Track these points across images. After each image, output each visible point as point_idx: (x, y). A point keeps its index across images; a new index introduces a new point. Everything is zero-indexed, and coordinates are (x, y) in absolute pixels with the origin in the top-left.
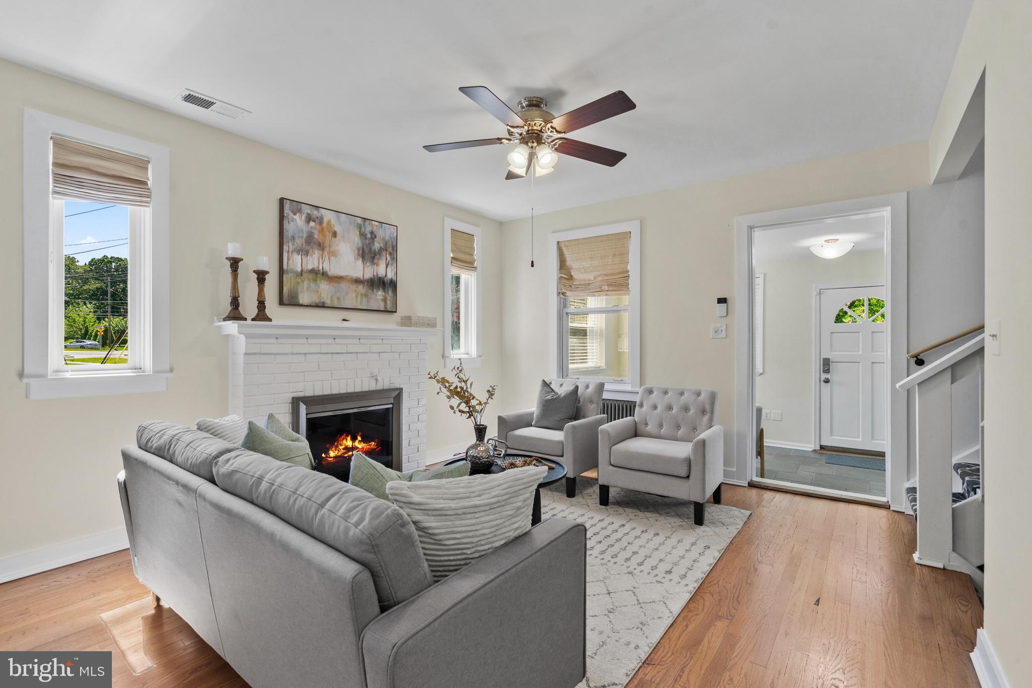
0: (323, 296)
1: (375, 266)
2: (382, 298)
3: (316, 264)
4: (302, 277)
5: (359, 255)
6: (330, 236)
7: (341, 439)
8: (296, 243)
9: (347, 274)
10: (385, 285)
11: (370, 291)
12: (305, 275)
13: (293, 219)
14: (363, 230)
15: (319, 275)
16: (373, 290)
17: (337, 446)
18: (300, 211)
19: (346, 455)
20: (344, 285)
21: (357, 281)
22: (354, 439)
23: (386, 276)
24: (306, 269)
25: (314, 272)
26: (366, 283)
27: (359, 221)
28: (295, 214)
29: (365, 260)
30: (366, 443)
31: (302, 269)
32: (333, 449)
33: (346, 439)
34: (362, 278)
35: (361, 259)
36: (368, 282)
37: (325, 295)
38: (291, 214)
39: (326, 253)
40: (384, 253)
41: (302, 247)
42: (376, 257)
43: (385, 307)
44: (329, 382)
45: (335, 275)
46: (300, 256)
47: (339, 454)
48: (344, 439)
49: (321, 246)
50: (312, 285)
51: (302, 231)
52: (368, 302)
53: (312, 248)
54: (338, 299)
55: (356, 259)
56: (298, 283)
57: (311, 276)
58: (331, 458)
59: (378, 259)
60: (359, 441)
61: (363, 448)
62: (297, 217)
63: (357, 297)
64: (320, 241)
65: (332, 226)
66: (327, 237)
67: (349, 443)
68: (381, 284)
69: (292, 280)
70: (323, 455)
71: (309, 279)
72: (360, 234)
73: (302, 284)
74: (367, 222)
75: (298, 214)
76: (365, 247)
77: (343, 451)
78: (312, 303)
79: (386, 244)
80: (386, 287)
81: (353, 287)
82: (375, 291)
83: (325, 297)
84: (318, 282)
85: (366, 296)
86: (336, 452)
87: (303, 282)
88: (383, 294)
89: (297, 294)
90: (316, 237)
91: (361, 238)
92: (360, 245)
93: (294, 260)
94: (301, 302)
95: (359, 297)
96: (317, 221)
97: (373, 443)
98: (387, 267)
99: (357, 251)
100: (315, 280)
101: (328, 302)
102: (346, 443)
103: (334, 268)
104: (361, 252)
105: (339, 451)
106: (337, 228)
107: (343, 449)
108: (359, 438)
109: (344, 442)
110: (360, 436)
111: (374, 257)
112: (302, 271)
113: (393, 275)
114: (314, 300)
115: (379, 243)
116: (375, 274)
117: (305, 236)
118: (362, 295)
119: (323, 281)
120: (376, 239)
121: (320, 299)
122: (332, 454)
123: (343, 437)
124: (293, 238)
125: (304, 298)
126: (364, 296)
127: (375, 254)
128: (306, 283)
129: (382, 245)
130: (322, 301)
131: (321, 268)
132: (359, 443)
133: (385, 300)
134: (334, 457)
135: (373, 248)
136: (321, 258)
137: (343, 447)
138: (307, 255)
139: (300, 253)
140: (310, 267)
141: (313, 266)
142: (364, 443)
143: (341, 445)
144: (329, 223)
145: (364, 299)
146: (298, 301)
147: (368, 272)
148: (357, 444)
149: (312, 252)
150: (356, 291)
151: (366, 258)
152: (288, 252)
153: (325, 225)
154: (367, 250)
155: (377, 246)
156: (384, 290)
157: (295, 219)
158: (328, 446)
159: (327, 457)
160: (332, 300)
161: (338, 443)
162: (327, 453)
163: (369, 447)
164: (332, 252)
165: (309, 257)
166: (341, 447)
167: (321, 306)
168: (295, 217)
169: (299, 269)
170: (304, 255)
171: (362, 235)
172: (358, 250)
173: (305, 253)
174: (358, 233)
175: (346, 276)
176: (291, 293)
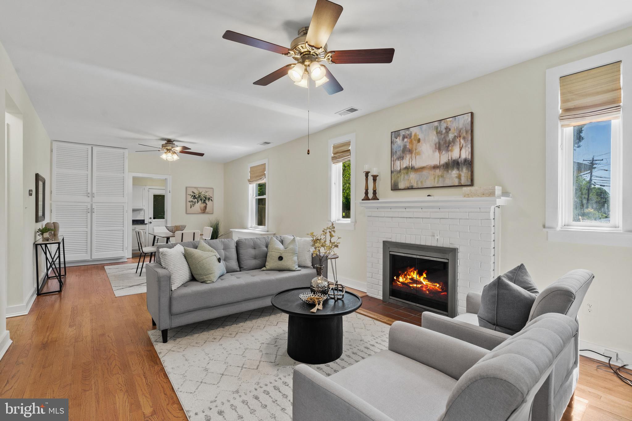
0: (412, 182)
1: (450, 152)
2: (456, 175)
3: (408, 163)
4: (401, 173)
5: (436, 148)
6: (416, 143)
7: (410, 271)
8: (397, 155)
9: (427, 164)
10: (459, 165)
11: (445, 172)
12: (402, 171)
13: (396, 141)
14: (439, 129)
15: (409, 170)
16: (448, 171)
17: (406, 275)
18: (399, 135)
19: (411, 285)
20: (425, 172)
21: (435, 167)
22: (420, 274)
23: (460, 157)
24: (402, 168)
25: (407, 168)
26: (442, 167)
27: (436, 124)
28: (397, 139)
29: (441, 150)
30: (431, 282)
31: (400, 169)
32: (403, 276)
33: (414, 272)
34: (438, 164)
35: (438, 151)
36: (443, 166)
37: (413, 181)
38: (395, 139)
39: (413, 155)
40: (458, 140)
41: (400, 156)
42: (450, 145)
43: (460, 182)
44: (405, 235)
45: (419, 167)
46: (399, 161)
47: (406, 282)
48: (412, 271)
49: (411, 151)
50: (406, 177)
51: (400, 147)
52: (443, 181)
53: (406, 155)
54: (422, 182)
55: (434, 152)
56: (398, 177)
57: (405, 171)
58: (399, 282)
59: (452, 146)
60: (424, 277)
61: (427, 285)
62: (398, 140)
63: (435, 179)
64: (410, 148)
65: (417, 136)
66: (414, 145)
67: (415, 275)
68: (455, 165)
69: (395, 176)
70: (395, 278)
71: (404, 173)
72: (437, 133)
73: (400, 177)
74: (443, 122)
75: (398, 138)
76: (441, 141)
77: (409, 281)
78: (406, 187)
79: (460, 132)
80: (460, 166)
81: (432, 172)
82: (450, 171)
83: (413, 182)
84: (409, 174)
85: (442, 176)
86: (404, 279)
87: (401, 175)
88: (458, 172)
89: (398, 183)
90: (408, 147)
91: (437, 136)
92: (437, 140)
93: (397, 165)
94: (400, 188)
95: (436, 179)
96: (408, 137)
97: (438, 285)
98: (461, 150)
99: (434, 146)
100: (407, 173)
101: (415, 186)
102: (413, 275)
103: (418, 163)
104: (437, 146)
105: (406, 279)
106: (421, 136)
107: (410, 279)
108: (425, 275)
109: (412, 273)
110: (425, 273)
111: (449, 146)
112: (400, 170)
113: (467, 155)
114: (407, 185)
115: (454, 133)
116: (450, 158)
117: (402, 148)
118: (438, 176)
119: (412, 173)
120: (450, 132)
121: (410, 184)
122: (401, 279)
123: (412, 270)
124: (396, 152)
125: (401, 186)
126: (440, 177)
127: (450, 143)
128: (402, 176)
129: (456, 134)
130: (411, 185)
131: (410, 165)
132: (423, 279)
133: (459, 177)
134: (402, 283)
135: (448, 139)
136: (410, 159)
137: (410, 277)
138: (403, 159)
139: (399, 159)
140: (404, 166)
141: (406, 165)
142: (429, 281)
143: (409, 275)
144: (415, 135)
145: (440, 179)
146: (398, 187)
147: (444, 158)
148: (422, 279)
149: (406, 156)
150: (434, 174)
151: (442, 149)
152: (394, 161)
153: (413, 137)
154: (442, 143)
155: (451, 136)
156: (458, 169)
157: (397, 141)
158: (400, 272)
159: (397, 280)
160: (417, 184)
161: (407, 273)
162: (398, 277)
163: (433, 287)
164: (417, 153)
165: (404, 161)
166: (408, 277)
167: (411, 188)
168: (396, 140)
169: (399, 169)
170: (401, 160)
171: (439, 133)
172: (436, 145)
173: (402, 159)
174: (435, 133)
175: (426, 166)
176: (395, 184)
